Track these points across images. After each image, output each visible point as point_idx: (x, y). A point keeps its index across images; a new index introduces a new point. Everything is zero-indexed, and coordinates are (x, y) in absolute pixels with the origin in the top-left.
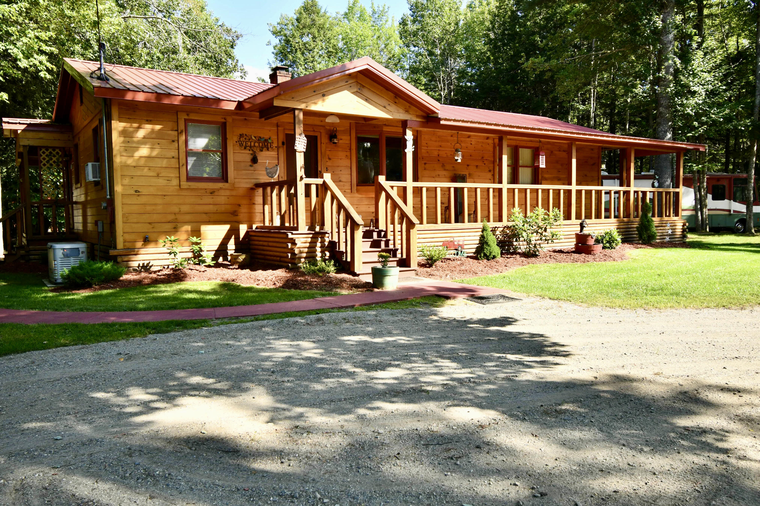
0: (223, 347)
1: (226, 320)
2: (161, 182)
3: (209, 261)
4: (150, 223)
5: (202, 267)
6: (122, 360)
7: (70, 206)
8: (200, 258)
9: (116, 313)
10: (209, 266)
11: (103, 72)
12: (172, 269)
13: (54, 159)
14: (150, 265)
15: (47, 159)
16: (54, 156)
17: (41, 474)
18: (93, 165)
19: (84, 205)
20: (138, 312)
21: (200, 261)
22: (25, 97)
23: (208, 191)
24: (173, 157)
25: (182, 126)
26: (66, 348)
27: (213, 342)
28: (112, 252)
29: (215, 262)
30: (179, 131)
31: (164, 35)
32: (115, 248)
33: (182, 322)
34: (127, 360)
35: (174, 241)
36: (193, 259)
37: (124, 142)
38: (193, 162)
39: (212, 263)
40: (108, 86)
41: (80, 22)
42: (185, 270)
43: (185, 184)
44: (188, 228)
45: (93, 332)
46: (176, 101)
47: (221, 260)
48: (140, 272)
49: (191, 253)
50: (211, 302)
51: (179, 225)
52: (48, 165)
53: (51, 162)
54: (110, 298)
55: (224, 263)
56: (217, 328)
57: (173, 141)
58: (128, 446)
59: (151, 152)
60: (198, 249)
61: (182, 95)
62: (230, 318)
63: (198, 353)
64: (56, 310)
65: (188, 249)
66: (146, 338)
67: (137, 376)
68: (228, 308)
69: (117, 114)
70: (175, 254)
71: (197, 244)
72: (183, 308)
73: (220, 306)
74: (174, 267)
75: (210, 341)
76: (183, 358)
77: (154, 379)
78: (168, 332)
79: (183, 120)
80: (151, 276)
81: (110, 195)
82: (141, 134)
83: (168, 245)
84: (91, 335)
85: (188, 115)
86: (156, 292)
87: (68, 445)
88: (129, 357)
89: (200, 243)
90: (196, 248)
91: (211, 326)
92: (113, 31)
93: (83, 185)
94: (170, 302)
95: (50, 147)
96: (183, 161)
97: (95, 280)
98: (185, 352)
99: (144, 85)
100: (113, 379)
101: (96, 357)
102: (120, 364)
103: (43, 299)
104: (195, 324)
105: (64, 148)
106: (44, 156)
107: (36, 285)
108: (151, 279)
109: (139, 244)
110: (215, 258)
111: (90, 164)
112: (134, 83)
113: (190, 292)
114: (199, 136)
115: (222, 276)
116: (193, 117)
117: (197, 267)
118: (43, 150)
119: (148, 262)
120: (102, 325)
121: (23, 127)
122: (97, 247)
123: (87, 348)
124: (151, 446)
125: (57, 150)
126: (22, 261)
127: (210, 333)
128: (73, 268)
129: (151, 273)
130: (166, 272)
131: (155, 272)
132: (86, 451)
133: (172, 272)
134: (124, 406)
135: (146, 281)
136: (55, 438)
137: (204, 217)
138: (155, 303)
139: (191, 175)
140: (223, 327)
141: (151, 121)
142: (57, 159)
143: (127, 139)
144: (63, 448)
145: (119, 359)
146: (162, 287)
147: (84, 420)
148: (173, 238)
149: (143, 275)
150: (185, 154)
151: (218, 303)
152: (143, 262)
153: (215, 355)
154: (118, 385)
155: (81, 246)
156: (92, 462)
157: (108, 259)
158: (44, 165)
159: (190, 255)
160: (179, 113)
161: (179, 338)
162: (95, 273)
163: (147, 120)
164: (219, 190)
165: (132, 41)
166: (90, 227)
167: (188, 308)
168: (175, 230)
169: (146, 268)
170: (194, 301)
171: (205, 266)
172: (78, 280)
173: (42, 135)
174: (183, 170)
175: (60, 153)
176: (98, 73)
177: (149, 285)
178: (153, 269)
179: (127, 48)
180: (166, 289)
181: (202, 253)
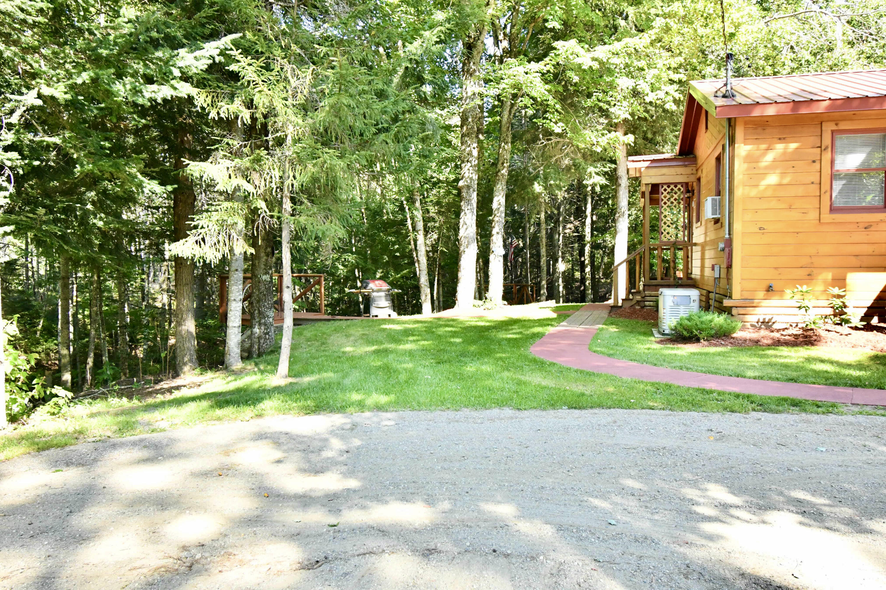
0: (857, 448)
1: (868, 409)
2: (794, 215)
3: (856, 321)
4: (776, 268)
5: (844, 329)
6: (712, 439)
7: (689, 248)
8: (842, 317)
9: (718, 377)
10: (856, 328)
11: (729, 88)
12: (803, 328)
13: (676, 196)
14: (773, 321)
15: (668, 196)
16: (676, 193)
17: (581, 564)
18: (713, 199)
19: (703, 246)
20: (746, 380)
21: (842, 320)
22: (654, 133)
23: (861, 225)
24: (812, 183)
25: (827, 140)
26: (652, 411)
27: (841, 437)
28: (727, 303)
29: (865, 323)
30: (823, 148)
31: (818, 30)
32: (731, 297)
33: (800, 402)
34: (717, 440)
35: (807, 292)
36: (832, 317)
37: (748, 169)
38: (841, 187)
39: (860, 325)
40: (734, 103)
41: (714, 38)
42: (819, 330)
43: (827, 217)
44: (829, 276)
45: (686, 397)
46: (821, 108)
47: (875, 321)
48: (760, 328)
49: (832, 310)
50: (850, 379)
51: (815, 271)
52: (669, 203)
53: (672, 200)
54: (718, 358)
55: (879, 325)
56: (851, 418)
57: (814, 162)
58: (688, 562)
59: (782, 178)
60: (841, 304)
61: (830, 99)
62: (876, 407)
63: (816, 450)
64: (655, 365)
65: (826, 303)
66: (747, 416)
67: (725, 465)
68: (876, 390)
69: (742, 135)
70: (807, 309)
71: (839, 297)
72: (807, 382)
73: (864, 386)
74: (804, 325)
75: (838, 436)
76: (792, 453)
77: (746, 474)
78: (777, 412)
79: (830, 132)
80: (772, 334)
81: (729, 234)
82: (770, 157)
83: (798, 296)
84: (683, 401)
85: (837, 124)
86: (776, 356)
87: (619, 536)
88: (721, 437)
89: (844, 296)
90: (838, 302)
91: (842, 414)
92: (752, 41)
93: (703, 223)
94: (790, 373)
95: (672, 183)
96: (826, 186)
97: (704, 334)
98: (797, 444)
99: (779, 95)
100: (695, 462)
101: (683, 428)
102: (708, 443)
103: (646, 351)
104: (818, 406)
105: (687, 184)
106: (665, 193)
107: (645, 334)
108: (773, 339)
109: (761, 294)
110: (867, 317)
111: (709, 199)
112: (767, 94)
113: (822, 361)
114: (850, 152)
115: (873, 344)
116: (843, 126)
117: (838, 328)
118: (665, 187)
119: (770, 317)
120: (698, 390)
121: (647, 164)
122: (712, 296)
123: (675, 416)
124: (716, 572)
125: (679, 186)
126: (638, 307)
127: (839, 424)
128: (681, 319)
129: (773, 332)
130: (795, 331)
131: (778, 331)
132: (635, 549)
133: (801, 332)
134: (698, 504)
135: (766, 341)
136: (610, 521)
137: (854, 261)
138: (770, 371)
139: (837, 204)
140: (861, 418)
141: (784, 138)
142: (679, 196)
143: (754, 165)
144: (614, 538)
145: (709, 438)
146: (784, 351)
147: (646, 507)
148: (805, 288)
149: (764, 333)
150: (829, 177)
151: (860, 381)
152: (764, 317)
153: (841, 458)
154: (699, 471)
155: (694, 293)
156: (639, 568)
157: (722, 310)
158: (665, 203)
159: (830, 311)
160: (823, 124)
161: (792, 423)
162: (704, 326)
163: (780, 139)
164: (877, 223)
165: (775, 48)
166: (708, 272)
167: (814, 383)
168: (810, 277)
169: (767, 324)
170: (826, 375)
171: (851, 328)
172: (685, 333)
173: (664, 171)
174: (826, 199)
175: (682, 189)
176: (723, 90)
177: (769, 346)
178: (775, 327)
179: (767, 58)
180: (789, 354)
181: (845, 310)
